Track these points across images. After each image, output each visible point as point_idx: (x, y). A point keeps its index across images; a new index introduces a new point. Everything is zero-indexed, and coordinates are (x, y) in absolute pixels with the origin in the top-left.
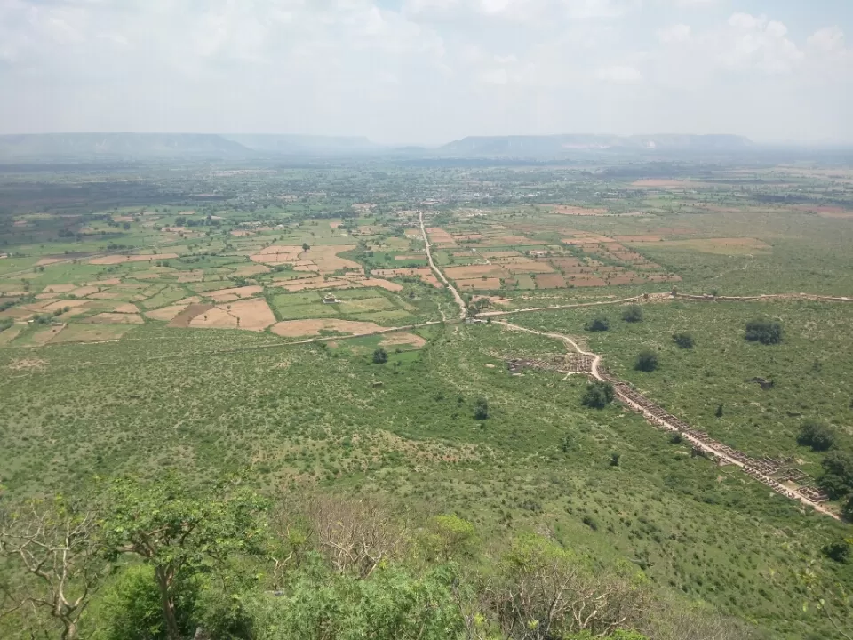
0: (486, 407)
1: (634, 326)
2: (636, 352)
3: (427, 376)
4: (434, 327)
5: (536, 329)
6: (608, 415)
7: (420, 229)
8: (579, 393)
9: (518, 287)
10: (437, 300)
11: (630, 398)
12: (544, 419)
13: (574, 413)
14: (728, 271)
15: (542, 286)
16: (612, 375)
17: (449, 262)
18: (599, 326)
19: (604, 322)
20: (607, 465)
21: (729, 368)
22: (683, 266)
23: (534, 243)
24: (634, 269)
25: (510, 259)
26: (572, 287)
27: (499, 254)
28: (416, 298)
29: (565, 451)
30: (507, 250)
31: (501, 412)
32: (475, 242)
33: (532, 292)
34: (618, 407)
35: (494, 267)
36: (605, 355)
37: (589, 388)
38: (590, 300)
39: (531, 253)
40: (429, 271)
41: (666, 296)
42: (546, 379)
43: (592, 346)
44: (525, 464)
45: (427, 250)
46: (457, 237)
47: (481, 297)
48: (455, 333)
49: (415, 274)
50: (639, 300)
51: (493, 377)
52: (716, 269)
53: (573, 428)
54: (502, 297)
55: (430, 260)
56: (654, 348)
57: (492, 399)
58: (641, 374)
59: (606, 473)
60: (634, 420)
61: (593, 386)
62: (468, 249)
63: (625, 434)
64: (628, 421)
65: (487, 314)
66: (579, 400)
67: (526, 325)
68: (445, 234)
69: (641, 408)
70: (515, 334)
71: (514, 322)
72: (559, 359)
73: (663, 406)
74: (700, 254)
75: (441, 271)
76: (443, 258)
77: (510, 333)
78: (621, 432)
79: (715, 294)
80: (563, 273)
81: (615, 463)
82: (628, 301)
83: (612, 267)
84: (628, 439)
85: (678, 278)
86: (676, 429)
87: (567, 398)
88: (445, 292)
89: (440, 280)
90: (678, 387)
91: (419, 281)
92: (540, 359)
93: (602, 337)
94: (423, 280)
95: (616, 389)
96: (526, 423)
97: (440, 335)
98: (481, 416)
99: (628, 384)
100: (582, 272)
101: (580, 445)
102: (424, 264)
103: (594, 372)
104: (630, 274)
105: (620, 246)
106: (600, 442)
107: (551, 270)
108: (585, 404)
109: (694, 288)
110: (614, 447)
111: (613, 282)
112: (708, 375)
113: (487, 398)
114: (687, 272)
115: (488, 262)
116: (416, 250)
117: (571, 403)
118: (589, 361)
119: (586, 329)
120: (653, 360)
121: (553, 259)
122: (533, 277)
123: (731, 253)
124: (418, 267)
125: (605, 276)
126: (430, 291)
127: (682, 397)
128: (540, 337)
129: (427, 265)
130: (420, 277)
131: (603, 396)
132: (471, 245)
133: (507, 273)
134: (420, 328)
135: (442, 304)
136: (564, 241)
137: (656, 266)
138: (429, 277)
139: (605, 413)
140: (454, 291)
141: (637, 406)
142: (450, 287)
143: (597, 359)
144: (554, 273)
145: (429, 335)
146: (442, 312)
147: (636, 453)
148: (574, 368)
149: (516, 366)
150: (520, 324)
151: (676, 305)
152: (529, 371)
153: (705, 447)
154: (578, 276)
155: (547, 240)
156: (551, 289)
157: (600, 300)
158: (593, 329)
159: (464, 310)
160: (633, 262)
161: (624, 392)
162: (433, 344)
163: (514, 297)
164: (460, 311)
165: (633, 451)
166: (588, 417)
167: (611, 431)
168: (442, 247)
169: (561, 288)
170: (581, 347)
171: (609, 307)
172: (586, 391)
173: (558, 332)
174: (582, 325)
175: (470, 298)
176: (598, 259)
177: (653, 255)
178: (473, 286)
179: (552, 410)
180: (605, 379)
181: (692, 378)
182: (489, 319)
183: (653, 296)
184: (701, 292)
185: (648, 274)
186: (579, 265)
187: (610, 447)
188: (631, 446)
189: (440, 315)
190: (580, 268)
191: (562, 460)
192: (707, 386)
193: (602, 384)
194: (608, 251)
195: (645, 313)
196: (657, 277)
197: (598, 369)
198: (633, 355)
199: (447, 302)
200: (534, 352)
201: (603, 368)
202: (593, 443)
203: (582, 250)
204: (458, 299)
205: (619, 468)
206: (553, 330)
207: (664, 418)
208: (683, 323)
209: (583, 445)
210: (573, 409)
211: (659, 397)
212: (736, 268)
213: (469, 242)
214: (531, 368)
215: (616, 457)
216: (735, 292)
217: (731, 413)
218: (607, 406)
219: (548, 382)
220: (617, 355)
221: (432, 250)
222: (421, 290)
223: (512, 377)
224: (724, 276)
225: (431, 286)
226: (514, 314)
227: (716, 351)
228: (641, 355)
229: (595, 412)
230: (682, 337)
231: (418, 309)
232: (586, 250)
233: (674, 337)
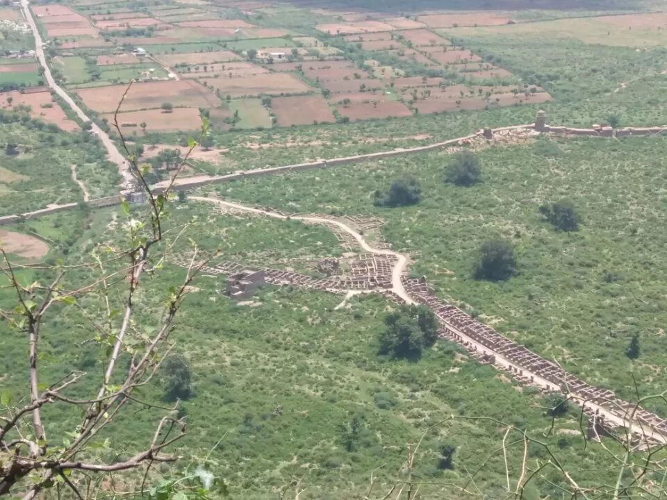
0: (186, 375)
1: (468, 192)
2: (475, 244)
3: (57, 319)
4: (65, 214)
5: (278, 207)
6: (431, 369)
7: (19, 8)
8: (371, 331)
9: (238, 126)
10: (68, 158)
11: (469, 333)
12: (306, 389)
13: (364, 373)
14: (636, 78)
15: (286, 121)
16: (431, 293)
17: (88, 77)
18: (402, 197)
19: (411, 188)
20: (432, 468)
21: (647, 264)
22: (553, 71)
23: (263, 33)
24: (463, 81)
25: (218, 67)
26: (346, 121)
27: (194, 58)
28: (21, 157)
29: (349, 447)
30: (210, 50)
31: (218, 382)
32: (141, 33)
33: (267, 134)
34: (449, 352)
35: (185, 86)
36: (417, 253)
37: (391, 320)
38: (378, 147)
39: (259, 53)
40: (47, 98)
41: (524, 132)
42: (305, 309)
43: (391, 237)
44: (272, 482)
45: (40, 54)
46: (103, 25)
47: (162, 148)
48: (111, 226)
49: (15, 103)
50: (476, 142)
51: (197, 311)
52: (613, 76)
53: (363, 401)
54: (207, 145)
55: (48, 73)
56: (506, 233)
57: (198, 358)
58: (487, 286)
59: (431, 484)
60: (478, 376)
61: (397, 317)
62: (129, 48)
63: (463, 405)
64: (467, 380)
65: (180, 182)
66: (371, 346)
67: (258, 202)
68: (77, 17)
69: (489, 352)
70: (238, 223)
71: (234, 197)
72: (329, 266)
73: (529, 345)
74: (583, 47)
75: (73, 96)
76: (74, 68)
77: (229, 220)
78: (454, 402)
79: (614, 122)
80: (326, 94)
81: (446, 464)
82: (454, 144)
83: (419, 78)
84: (469, 414)
85: (546, 96)
86: (557, 388)
87: (347, 343)
88: (85, 140)
89: (72, 116)
90: (556, 306)
91: (26, 119)
92: (289, 269)
93: (409, 218)
94: (33, 116)
95: (440, 317)
96: (271, 401)
97: (79, 232)
98: (178, 392)
99: (462, 307)
100: (362, 89)
101: (378, 435)
102: (35, 83)
103: (398, 289)
104: (455, 91)
105: (433, 37)
106: (417, 426)
107: (303, 88)
108: (383, 352)
109: (575, 113)
110: (444, 432)
111: (425, 109)
112: (609, 280)
113: (187, 355)
114: (562, 83)
115: (172, 75)
116: (15, 52)
117: (356, 352)
118: (386, 267)
119: (377, 205)
120: (506, 257)
121: (305, 66)
122: (267, 102)
123: (641, 43)
124: (22, 89)
125: (408, 97)
126: (50, 139)
127: (565, 326)
128: (287, 225)
129: (41, 84)
130: (28, 110)
131: (417, 334)
132: (131, 40)
133: (213, 98)
134: (35, 218)
135: (80, 166)
136: (324, 29)
137: (503, 73)
138: (44, 111)
139: (422, 367)
140: (104, 137)
141: (481, 349)
142: (95, 129)
143: (401, 264)
144: (309, 94)
145: (55, 234)
146: (81, 183)
147: (485, 441)
148: (358, 282)
149: (243, 288)
150: (247, 200)
151: (543, 150)
152: (270, 294)
153: (613, 419)
154: (357, 98)
155: (290, 27)
156: (307, 127)
157: (401, 145)
158: (392, 204)
159: (128, 177)
160: (460, 67)
161: (455, 323)
162: (66, 252)
163: (229, 146)
164: (119, 179)
165: (479, 436)
166: (391, 378)
167: (436, 401)
168: (71, 45)
169: (324, 123)
170: (369, 240)
171: (420, 158)
172: (384, 328)
173: (322, 212)
174: (368, 196)
175: (141, 151)
176: (393, 62)
177: (497, 52)
178: (144, 125)
179: (319, 369)
180: (420, 300)
181: (579, 287)
182: (183, 192)
183: (500, 133)
184: (586, 121)
185: (486, 89)
186: (357, 77)
187: (436, 434)
188: (475, 428)
189: (77, 190)
190: (358, 83)
191: (344, 466)
192: (608, 301)
193: (414, 310)
194: (410, 46)
195: (488, 168)
196: (506, 96)
197: (404, 281)
198: (468, 250)
199: (89, 161)
200: (278, 256)
201: (414, 278)
202: (402, 429)
203: (360, 47)
204: (114, 154)
205: (456, 473)
206: (314, 210)
207: (533, 369)
208: (559, 183)
209: (384, 433)
210: (361, 364)
211: (522, 327)
212: (650, 73)
213: (128, 34)
214: (275, 288)
215: (448, 451)
216: (649, 119)
217: (655, 350)
218: (425, 352)
219: (309, 313)
220: (438, 252)
221: (51, 53)
222: (32, 137)
223: (237, 309)
224: (628, 88)
225: (54, 129)
226: (232, 180)
227: (621, 233)
228: (484, 249)
229: (403, 367)
230: (556, 208)
231: (26, 178)
232: (368, 46)
233: (544, 210)
